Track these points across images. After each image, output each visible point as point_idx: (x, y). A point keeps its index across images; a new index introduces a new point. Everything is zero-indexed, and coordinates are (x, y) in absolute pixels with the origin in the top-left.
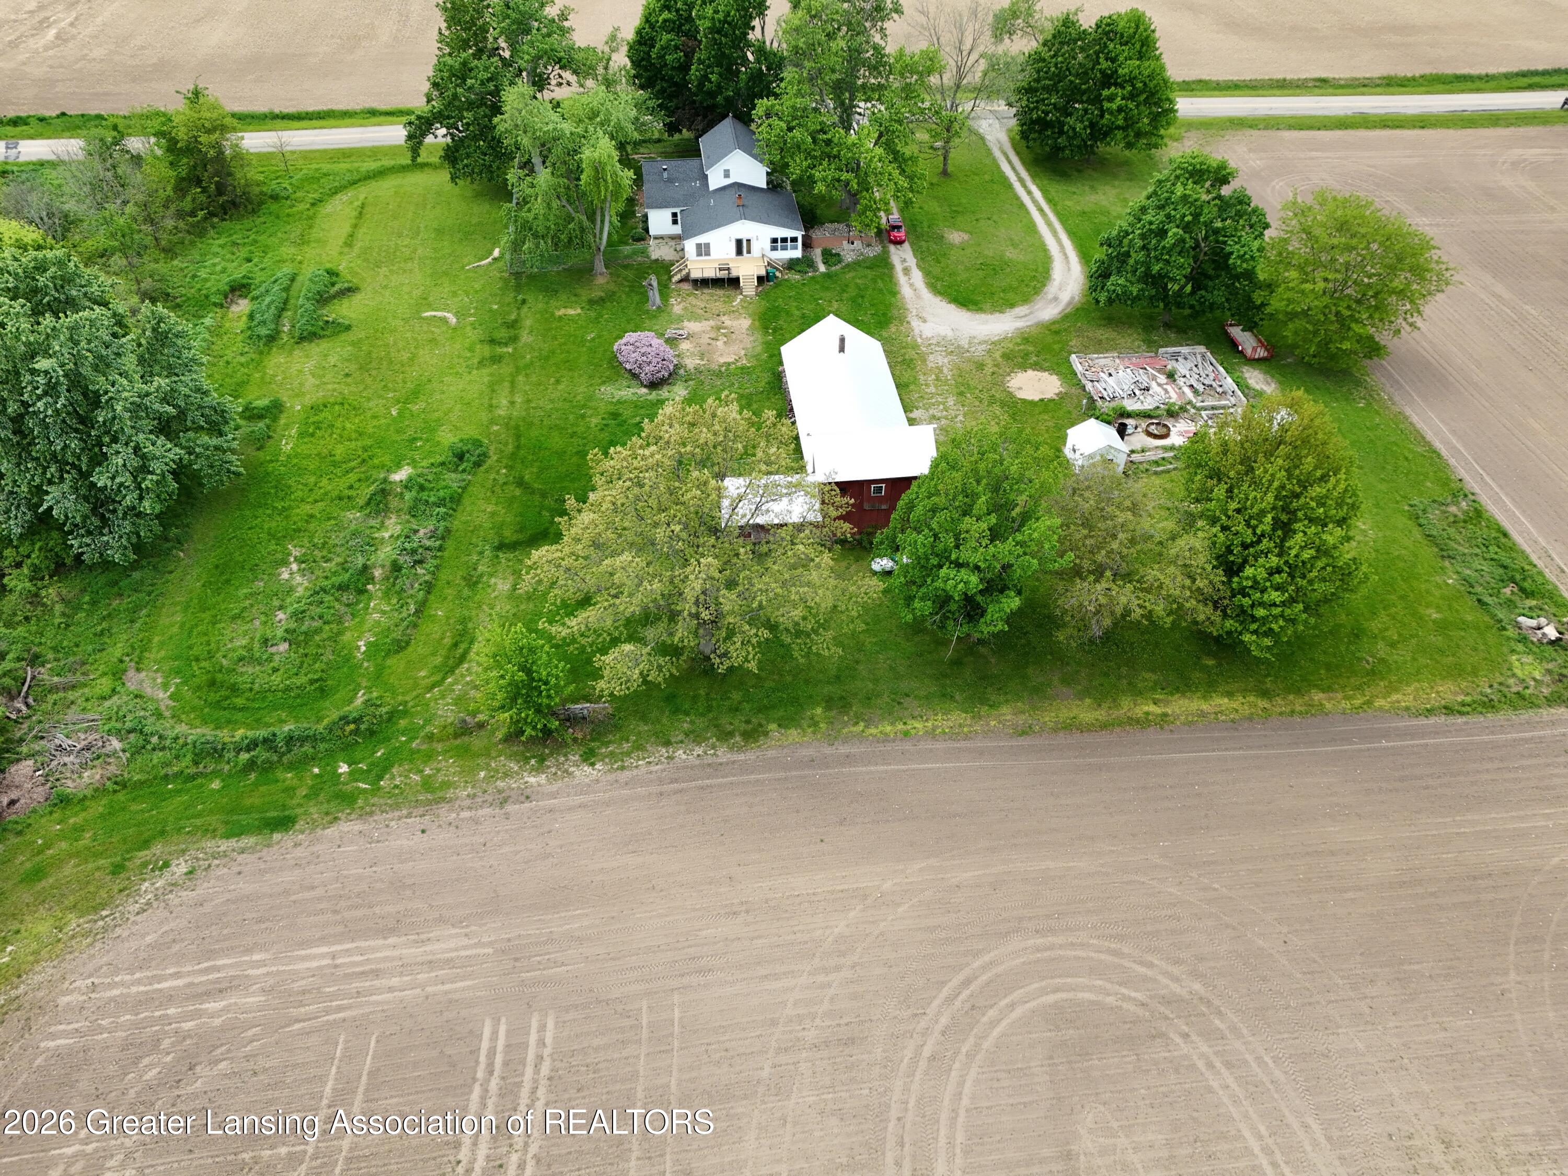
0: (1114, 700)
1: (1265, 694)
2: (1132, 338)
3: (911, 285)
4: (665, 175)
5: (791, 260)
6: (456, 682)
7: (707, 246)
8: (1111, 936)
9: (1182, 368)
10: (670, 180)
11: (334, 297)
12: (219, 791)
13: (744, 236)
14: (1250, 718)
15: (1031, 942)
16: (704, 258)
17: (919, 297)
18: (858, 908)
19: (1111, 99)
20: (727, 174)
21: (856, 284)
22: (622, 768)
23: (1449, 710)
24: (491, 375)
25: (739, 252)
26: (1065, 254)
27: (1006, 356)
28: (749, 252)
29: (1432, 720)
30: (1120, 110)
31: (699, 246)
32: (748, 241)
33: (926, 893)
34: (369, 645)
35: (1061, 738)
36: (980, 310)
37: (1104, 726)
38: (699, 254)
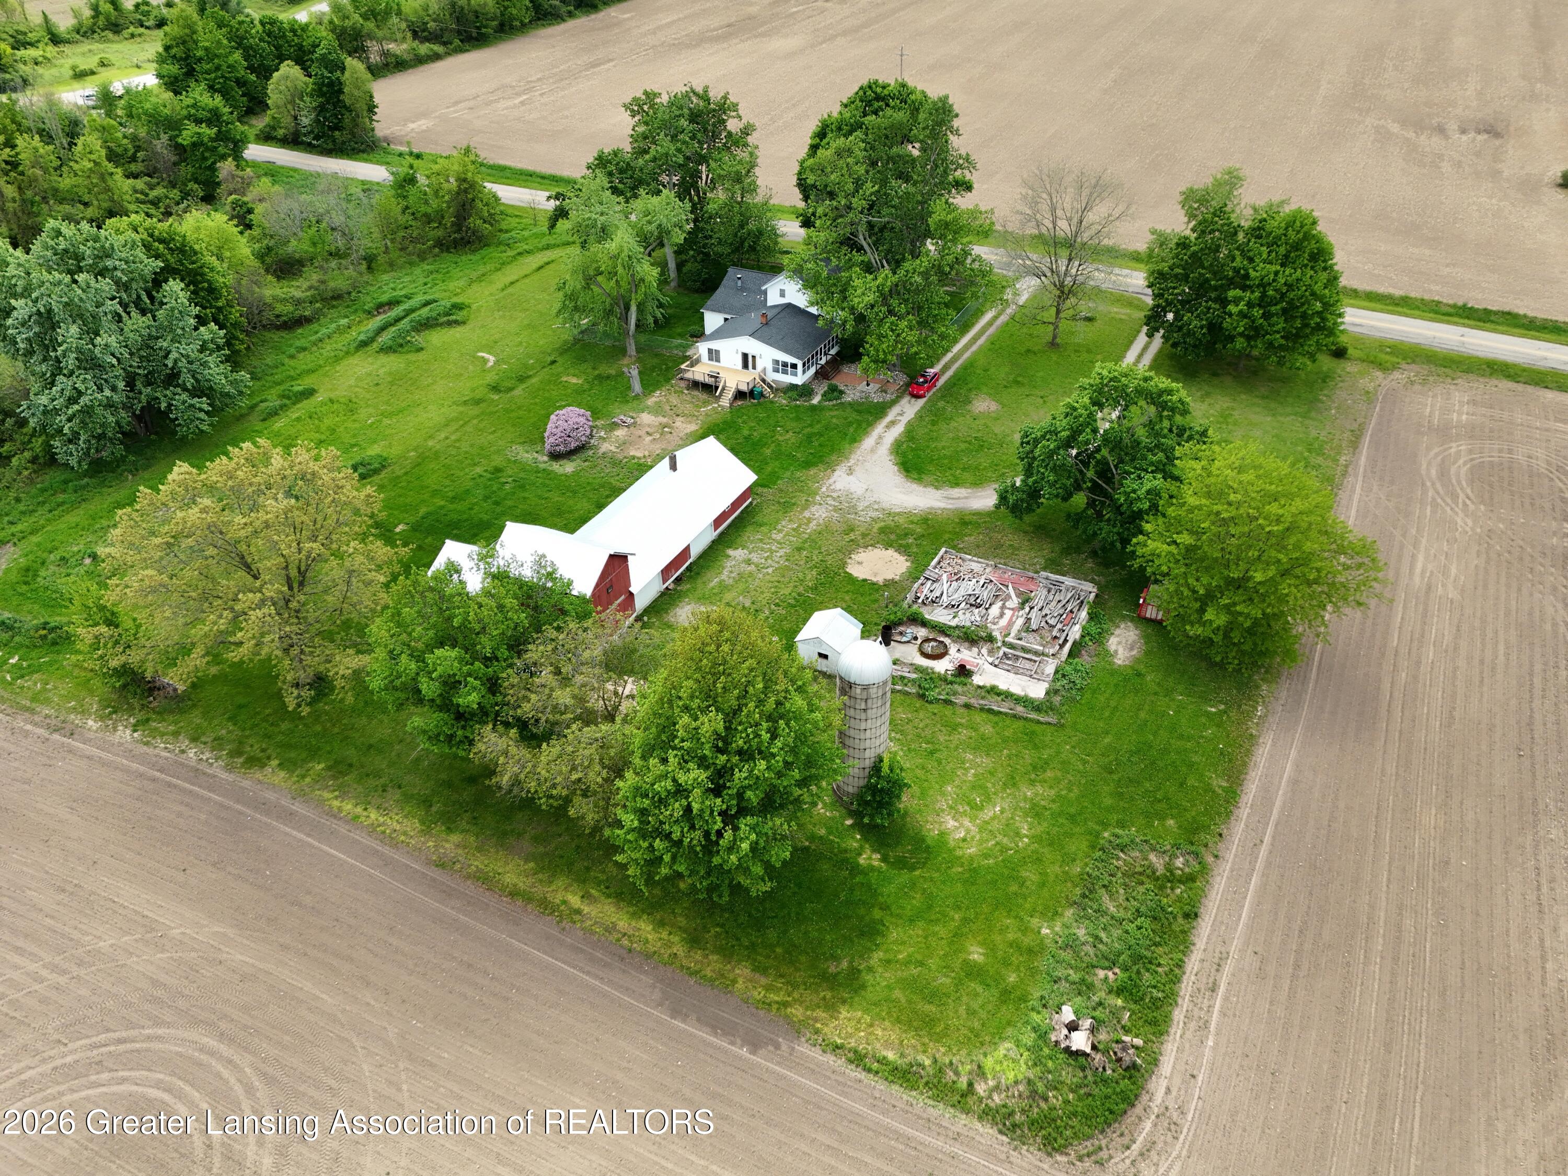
0: (553, 876)
1: (694, 941)
3: (880, 437)
4: (739, 283)
5: (789, 384)
7: (717, 352)
8: (265, 1074)
9: (1040, 596)
10: (743, 289)
11: (441, 324)
13: (751, 352)
14: (648, 956)
15: (205, 1040)
16: (714, 363)
17: (874, 451)
18: (138, 936)
19: (1237, 301)
20: (782, 293)
21: (830, 423)
22: (147, 744)
23: (858, 1059)
25: (745, 366)
27: (885, 530)
28: (754, 368)
29: (830, 1059)
31: (710, 351)
32: (754, 357)
33: (193, 954)
35: (470, 888)
37: (514, 894)
38: (710, 359)
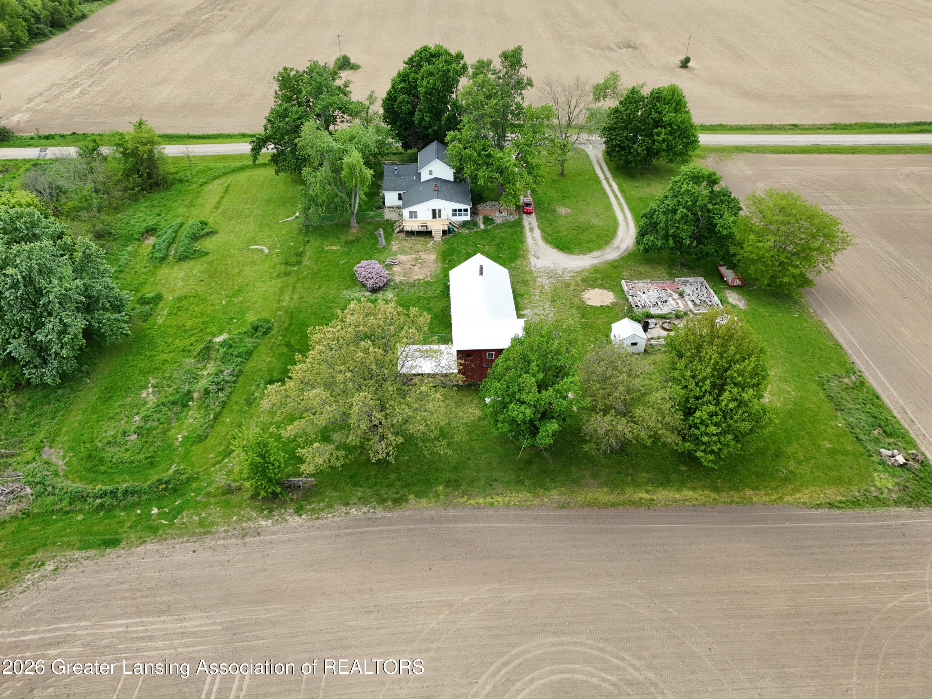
0: (622, 489)
1: (716, 489)
2: (661, 272)
3: (533, 237)
4: (396, 172)
5: (464, 221)
6: (230, 462)
7: (415, 212)
8: (600, 639)
9: (688, 290)
10: (399, 176)
11: (202, 236)
12: (80, 521)
13: (437, 208)
14: (705, 504)
15: (549, 640)
16: (413, 219)
17: (536, 244)
18: (446, 612)
19: (659, 134)
20: (431, 173)
21: (501, 236)
22: (318, 518)
23: (831, 505)
24: (283, 282)
25: (434, 216)
26: (627, 222)
27: (584, 280)
28: (440, 216)
29: (820, 511)
30: (664, 140)
31: (411, 213)
32: (440, 210)
33: (489, 605)
34: (184, 437)
35: (586, 512)
36: (572, 253)
37: (613, 505)
38: (411, 217)
